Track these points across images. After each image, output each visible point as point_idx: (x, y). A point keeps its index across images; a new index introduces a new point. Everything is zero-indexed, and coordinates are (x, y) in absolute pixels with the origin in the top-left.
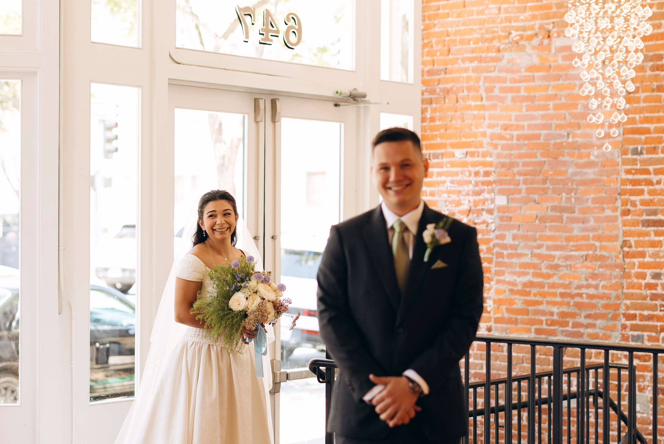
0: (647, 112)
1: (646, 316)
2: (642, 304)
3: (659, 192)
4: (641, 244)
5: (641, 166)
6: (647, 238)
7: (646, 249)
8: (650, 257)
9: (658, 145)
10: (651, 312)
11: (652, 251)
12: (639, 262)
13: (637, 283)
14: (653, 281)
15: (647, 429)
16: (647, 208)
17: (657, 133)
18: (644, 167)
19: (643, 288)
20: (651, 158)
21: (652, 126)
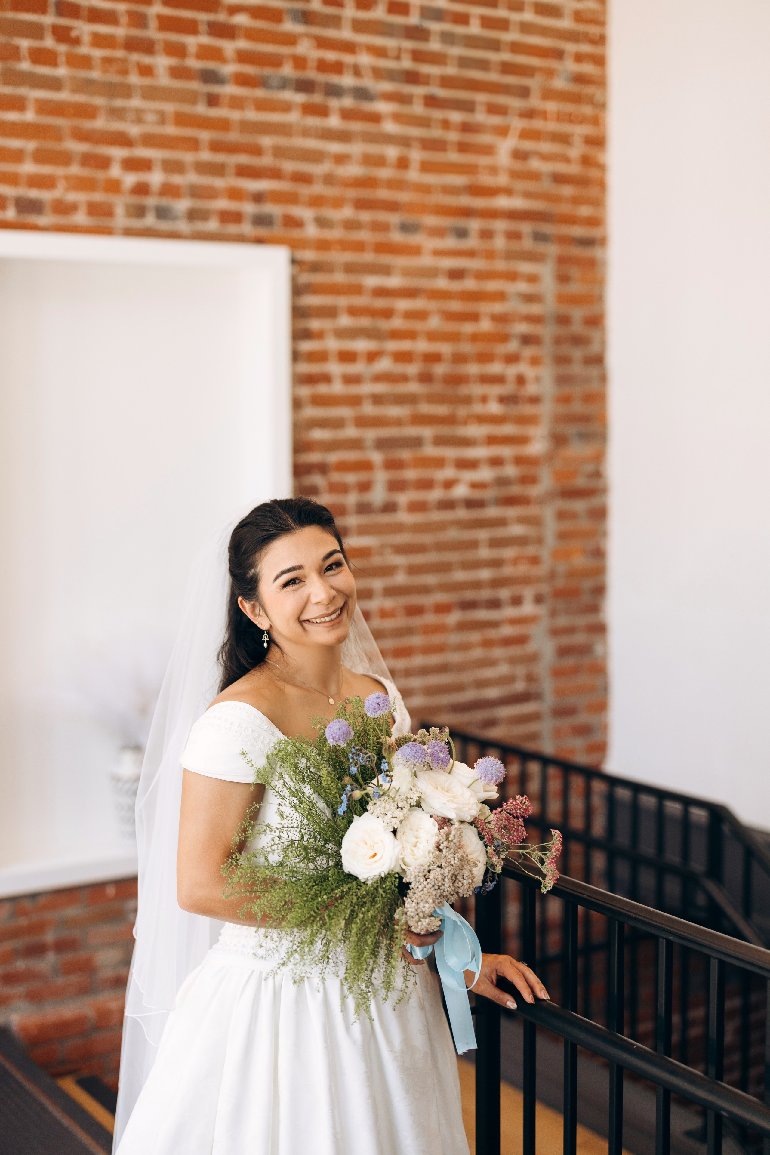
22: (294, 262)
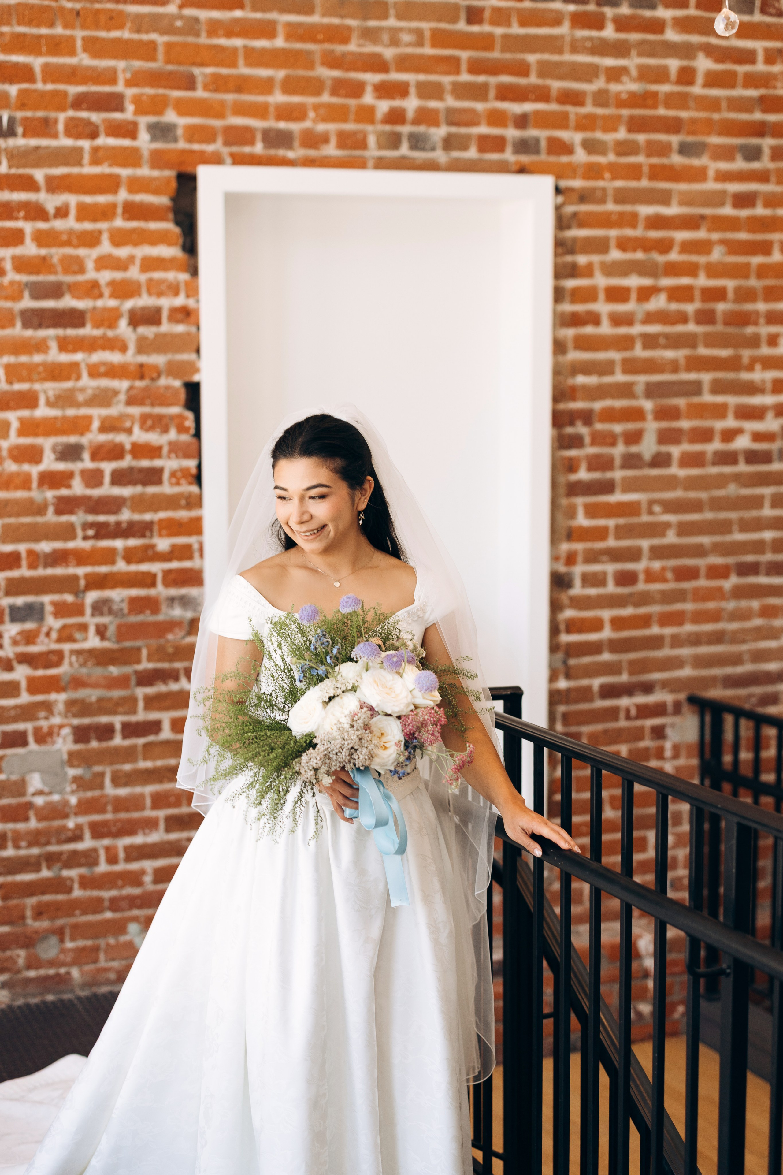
0: (19, 24)
1: (47, 556)
2: (34, 526)
3: (64, 237)
4: (25, 373)
5: (10, 167)
6: (38, 358)
7: (37, 386)
8: (50, 404)
9: (53, 115)
10: (58, 545)
11: (54, 389)
12: (21, 420)
13: (18, 474)
14: (61, 466)
15: (64, 828)
16: (33, 278)
17: (53, 82)
18: (21, 171)
19: (35, 485)
20: (38, 148)
21: (37, 62)
22: (558, 191)
